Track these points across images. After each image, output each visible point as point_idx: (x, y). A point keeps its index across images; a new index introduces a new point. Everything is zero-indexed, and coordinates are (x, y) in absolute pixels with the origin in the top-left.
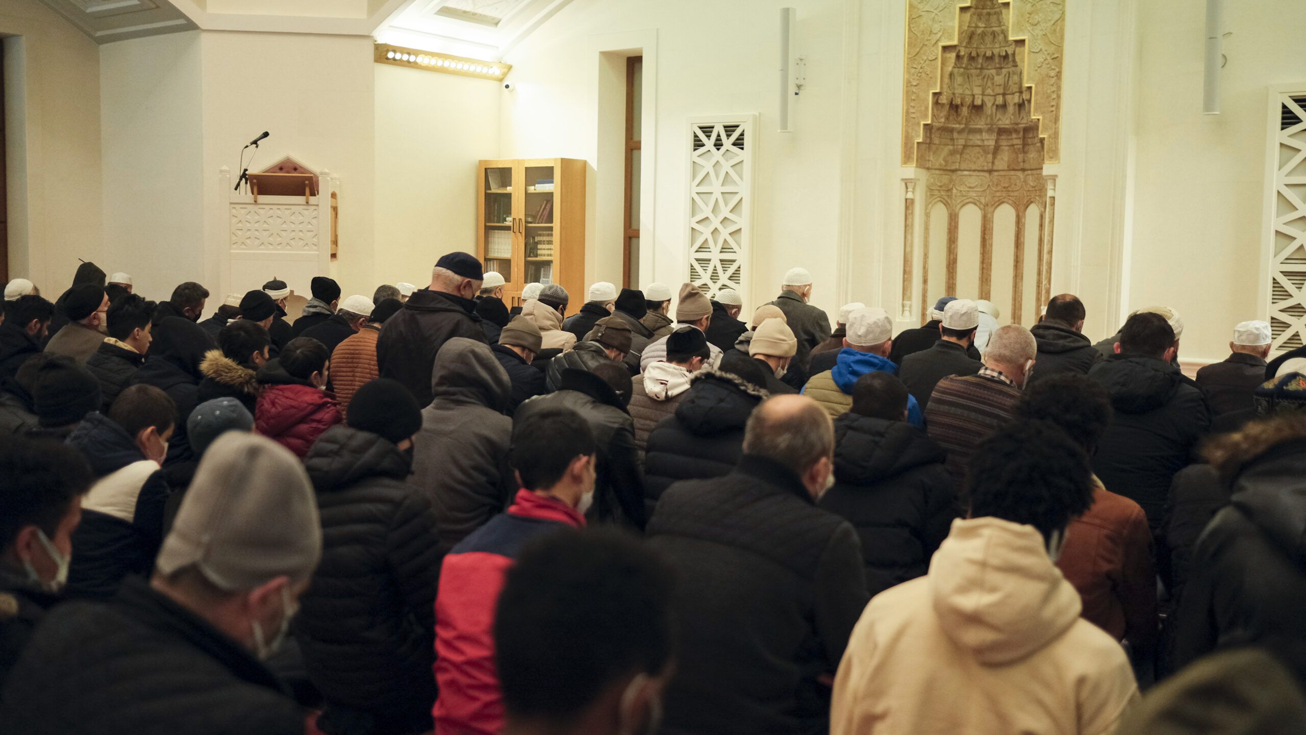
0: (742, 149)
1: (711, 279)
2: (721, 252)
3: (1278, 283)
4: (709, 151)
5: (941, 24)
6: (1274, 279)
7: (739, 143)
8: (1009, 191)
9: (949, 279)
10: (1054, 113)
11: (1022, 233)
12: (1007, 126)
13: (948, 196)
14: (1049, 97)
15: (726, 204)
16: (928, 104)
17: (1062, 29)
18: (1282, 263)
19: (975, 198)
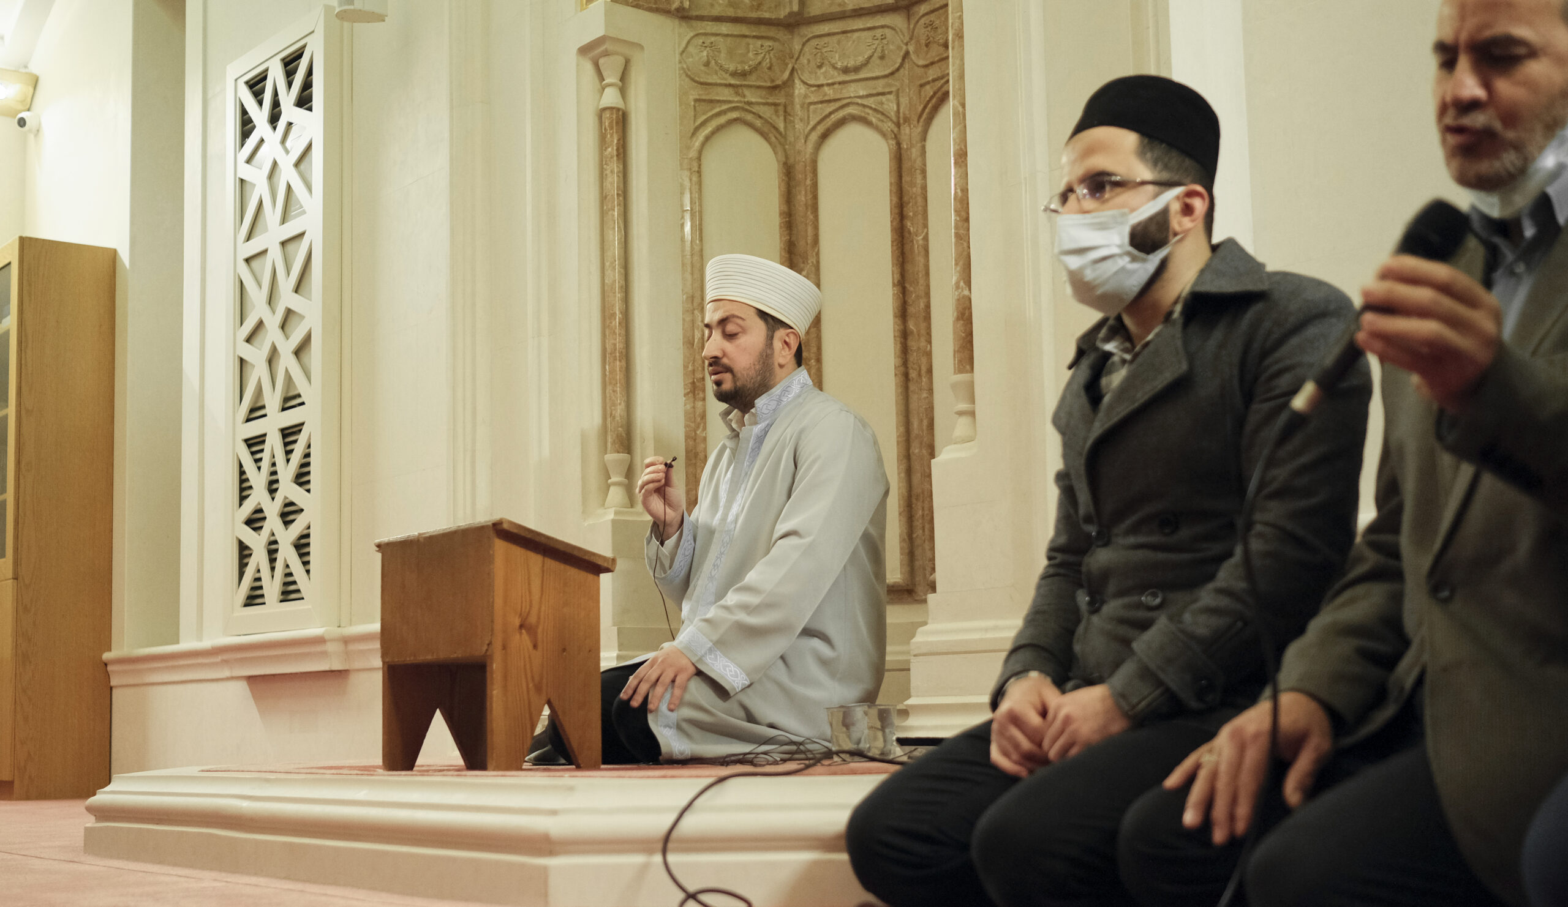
0: (310, 108)
1: (267, 491)
2: (282, 410)
4: (262, 138)
7: (306, 94)
13: (775, 105)
15: (288, 274)
19: (866, 103)
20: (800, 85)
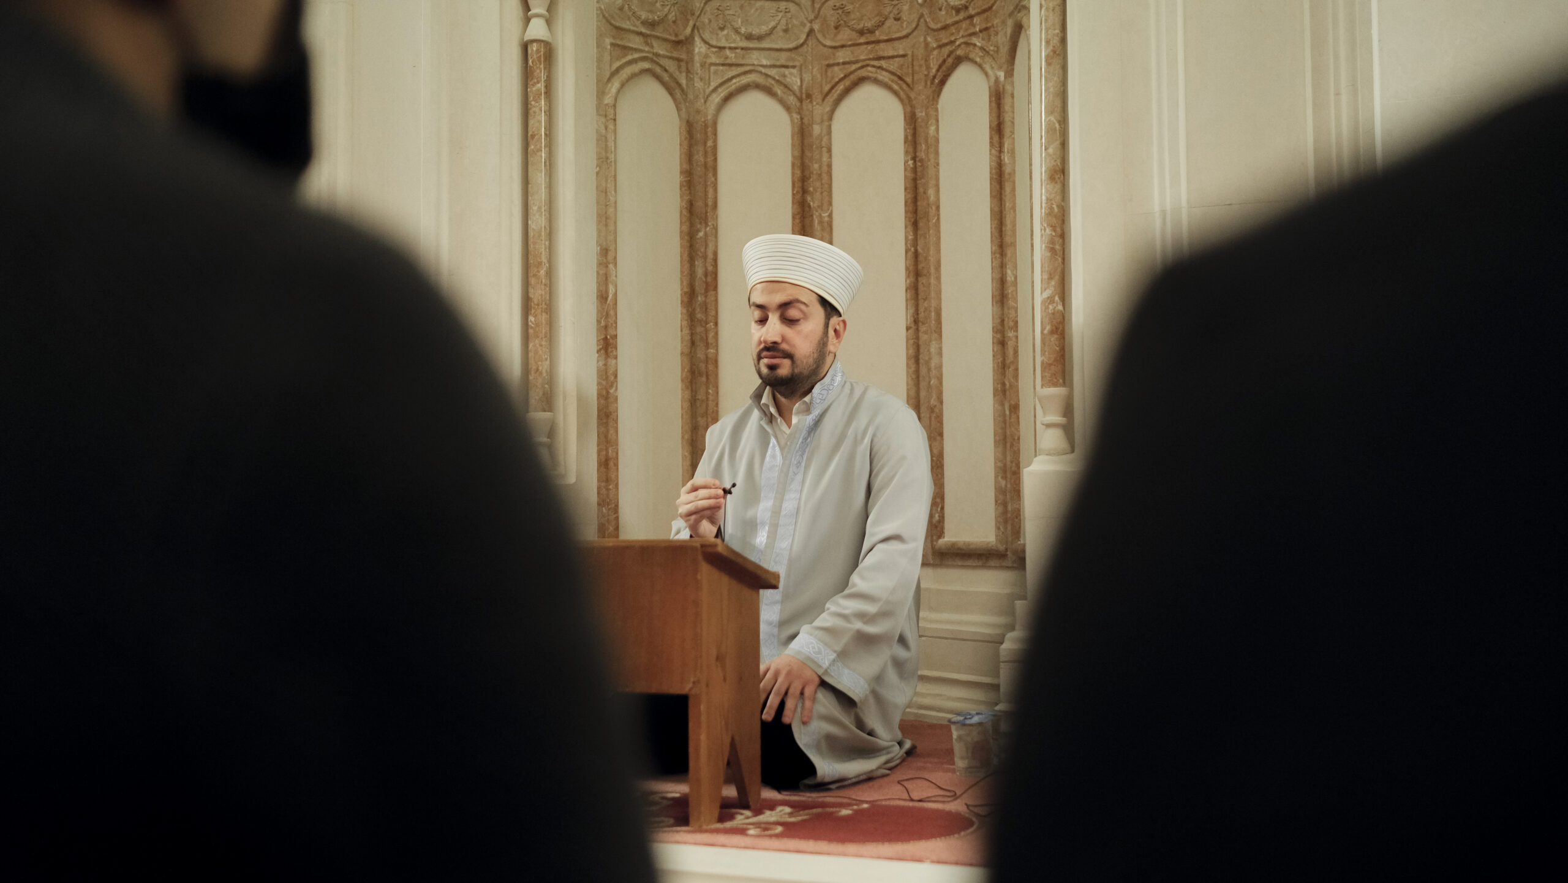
8: (878, 42)
9: (693, 343)
11: (931, 171)
13: (679, 60)
19: (769, 74)
20: (700, 43)
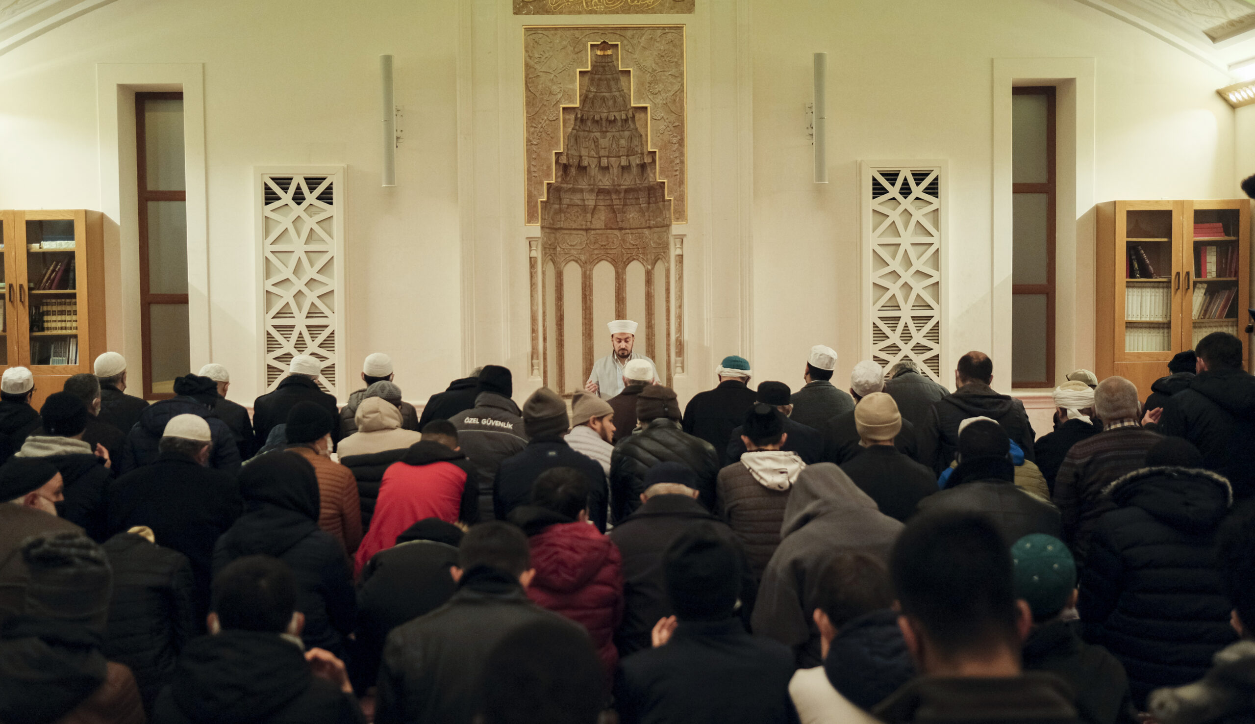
0: (331, 204)
1: (295, 347)
2: (307, 317)
3: (878, 327)
4: (287, 205)
5: (560, 85)
6: (874, 324)
7: (327, 197)
10: (678, 176)
12: (607, 187)
14: (672, 162)
15: (312, 265)
16: (551, 164)
17: (682, 101)
18: (879, 310)
